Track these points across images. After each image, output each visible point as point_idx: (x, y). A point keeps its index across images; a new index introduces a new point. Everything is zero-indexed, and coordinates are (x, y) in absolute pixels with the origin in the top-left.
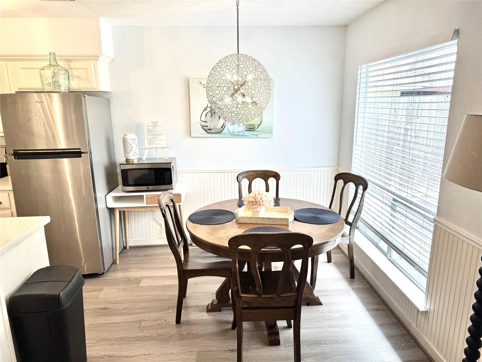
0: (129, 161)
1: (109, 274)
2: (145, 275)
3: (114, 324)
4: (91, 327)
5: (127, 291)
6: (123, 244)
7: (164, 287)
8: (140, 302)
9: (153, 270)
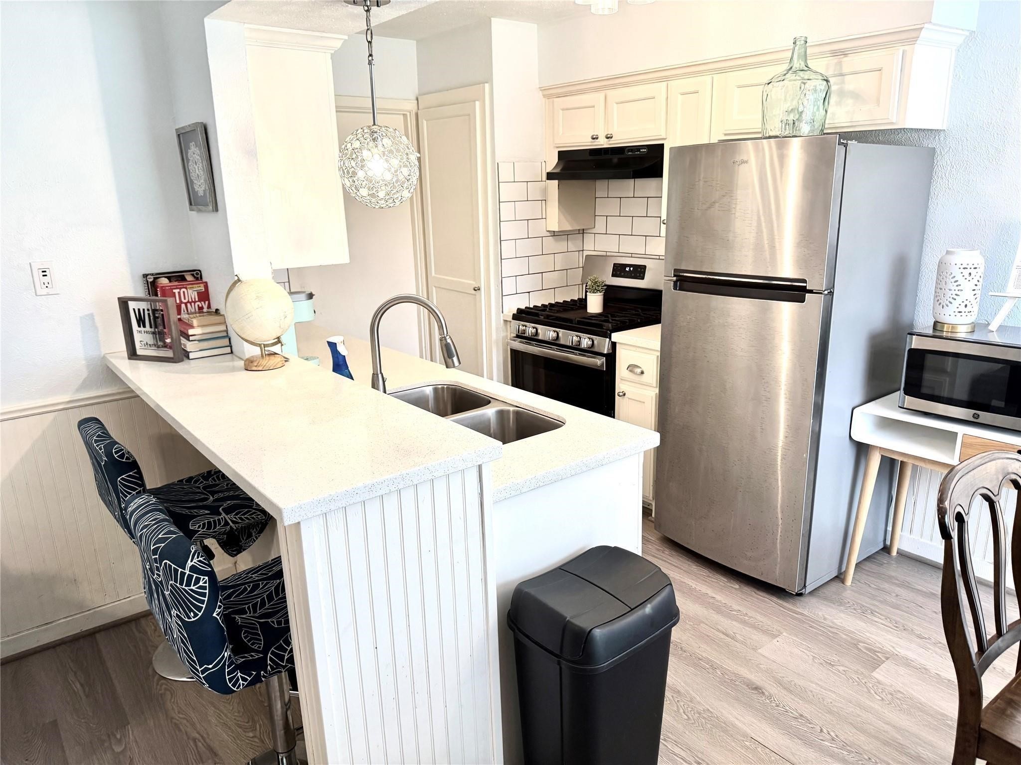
0: (943, 327)
1: (812, 601)
2: (903, 652)
3: (755, 743)
4: (704, 718)
5: (832, 672)
6: (885, 540)
7: (940, 717)
8: (851, 723)
9: (930, 649)
